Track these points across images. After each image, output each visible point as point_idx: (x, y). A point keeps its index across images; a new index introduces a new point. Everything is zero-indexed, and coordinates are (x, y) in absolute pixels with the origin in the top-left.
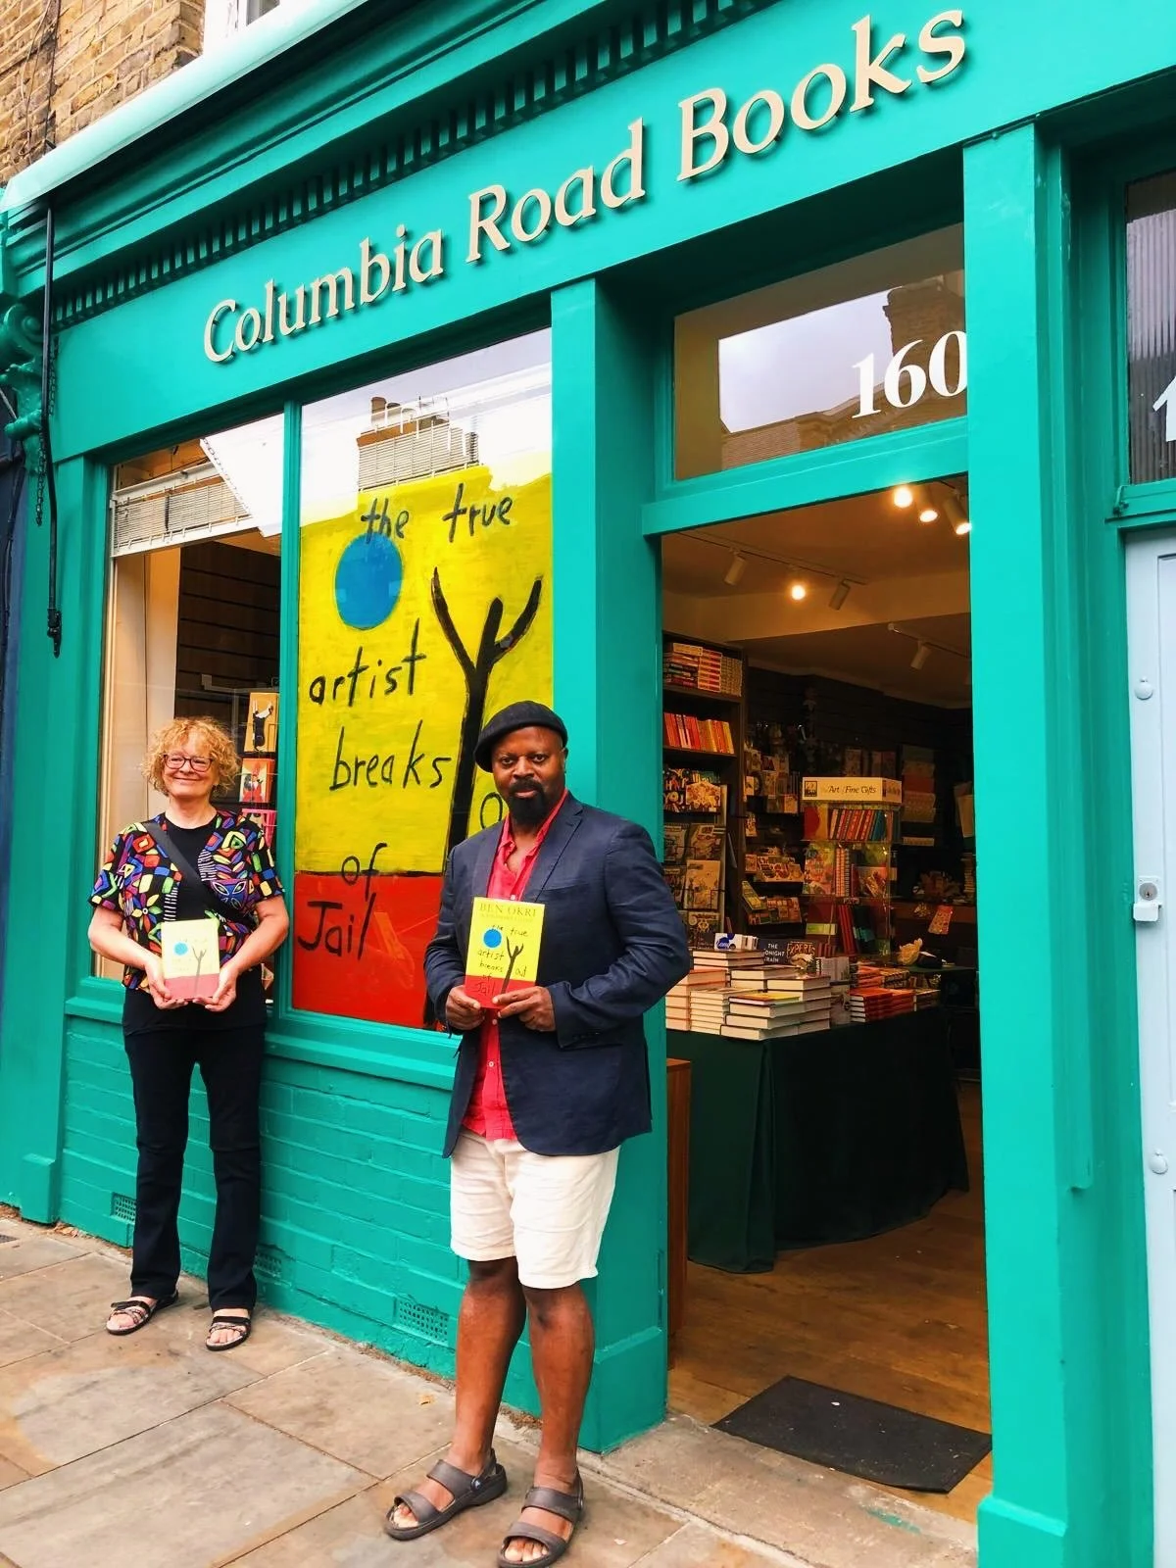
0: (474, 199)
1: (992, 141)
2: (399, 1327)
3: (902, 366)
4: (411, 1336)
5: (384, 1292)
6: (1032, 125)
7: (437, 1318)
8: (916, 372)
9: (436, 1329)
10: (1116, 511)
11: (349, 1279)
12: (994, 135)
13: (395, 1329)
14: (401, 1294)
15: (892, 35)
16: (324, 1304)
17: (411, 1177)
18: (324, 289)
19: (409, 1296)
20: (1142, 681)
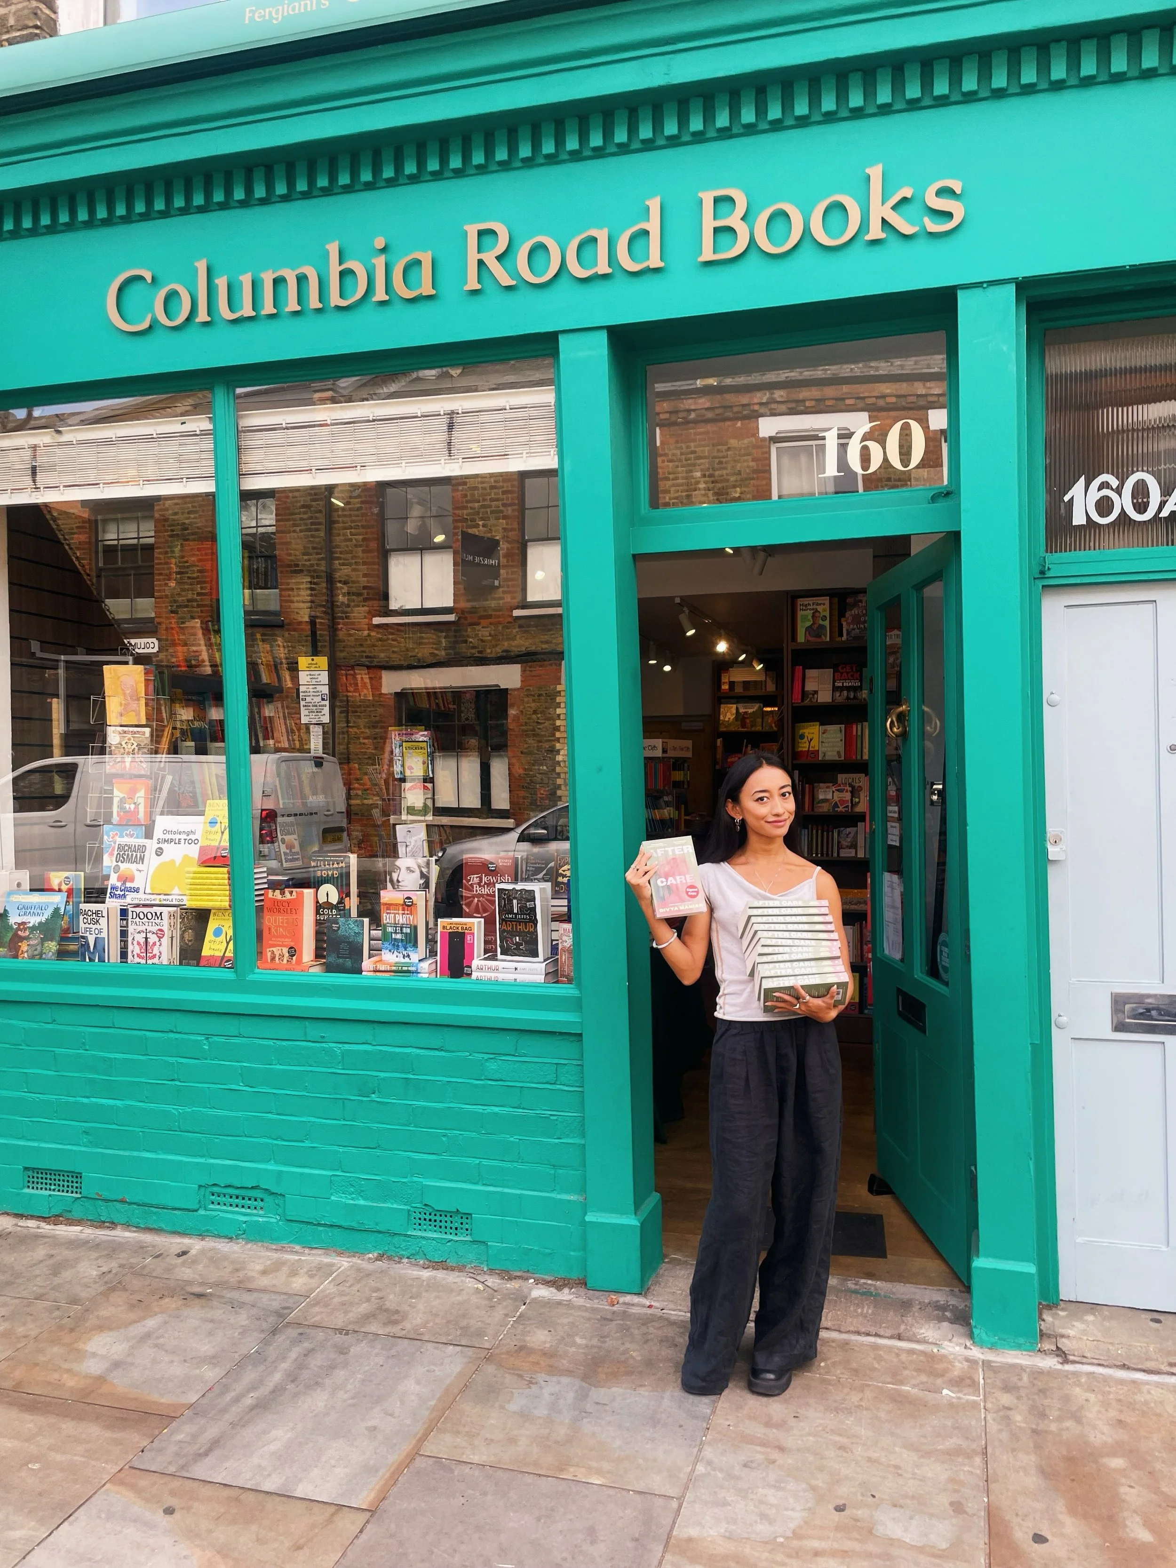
0: (472, 231)
1: (981, 289)
2: (414, 1233)
3: (863, 440)
4: (429, 1239)
5: (395, 1206)
6: (1014, 285)
7: (457, 1218)
8: (874, 448)
9: (456, 1229)
10: (1042, 572)
11: (352, 1202)
12: (985, 285)
13: (410, 1236)
14: (414, 1205)
15: (901, 188)
16: (321, 1228)
17: (423, 1103)
18: (278, 282)
19: (426, 1205)
20: (1052, 693)
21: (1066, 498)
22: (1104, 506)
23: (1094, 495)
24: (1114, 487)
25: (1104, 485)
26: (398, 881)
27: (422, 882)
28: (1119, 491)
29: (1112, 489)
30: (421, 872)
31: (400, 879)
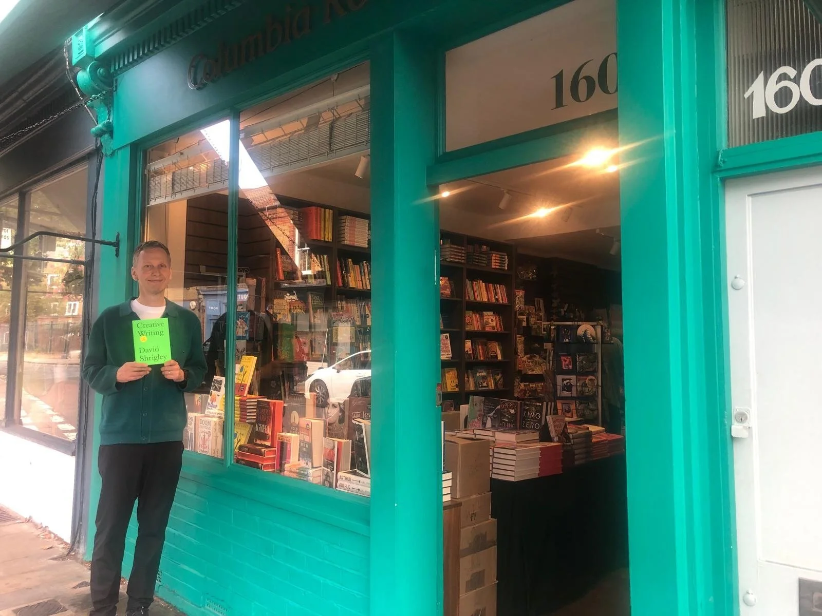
10: (718, 166)
18: (248, 44)
20: (736, 278)
21: (746, 96)
22: (783, 96)
23: (773, 86)
24: (792, 77)
25: (784, 77)
26: (328, 413)
27: (340, 414)
28: (797, 80)
29: (790, 79)
30: (340, 408)
31: (329, 412)
